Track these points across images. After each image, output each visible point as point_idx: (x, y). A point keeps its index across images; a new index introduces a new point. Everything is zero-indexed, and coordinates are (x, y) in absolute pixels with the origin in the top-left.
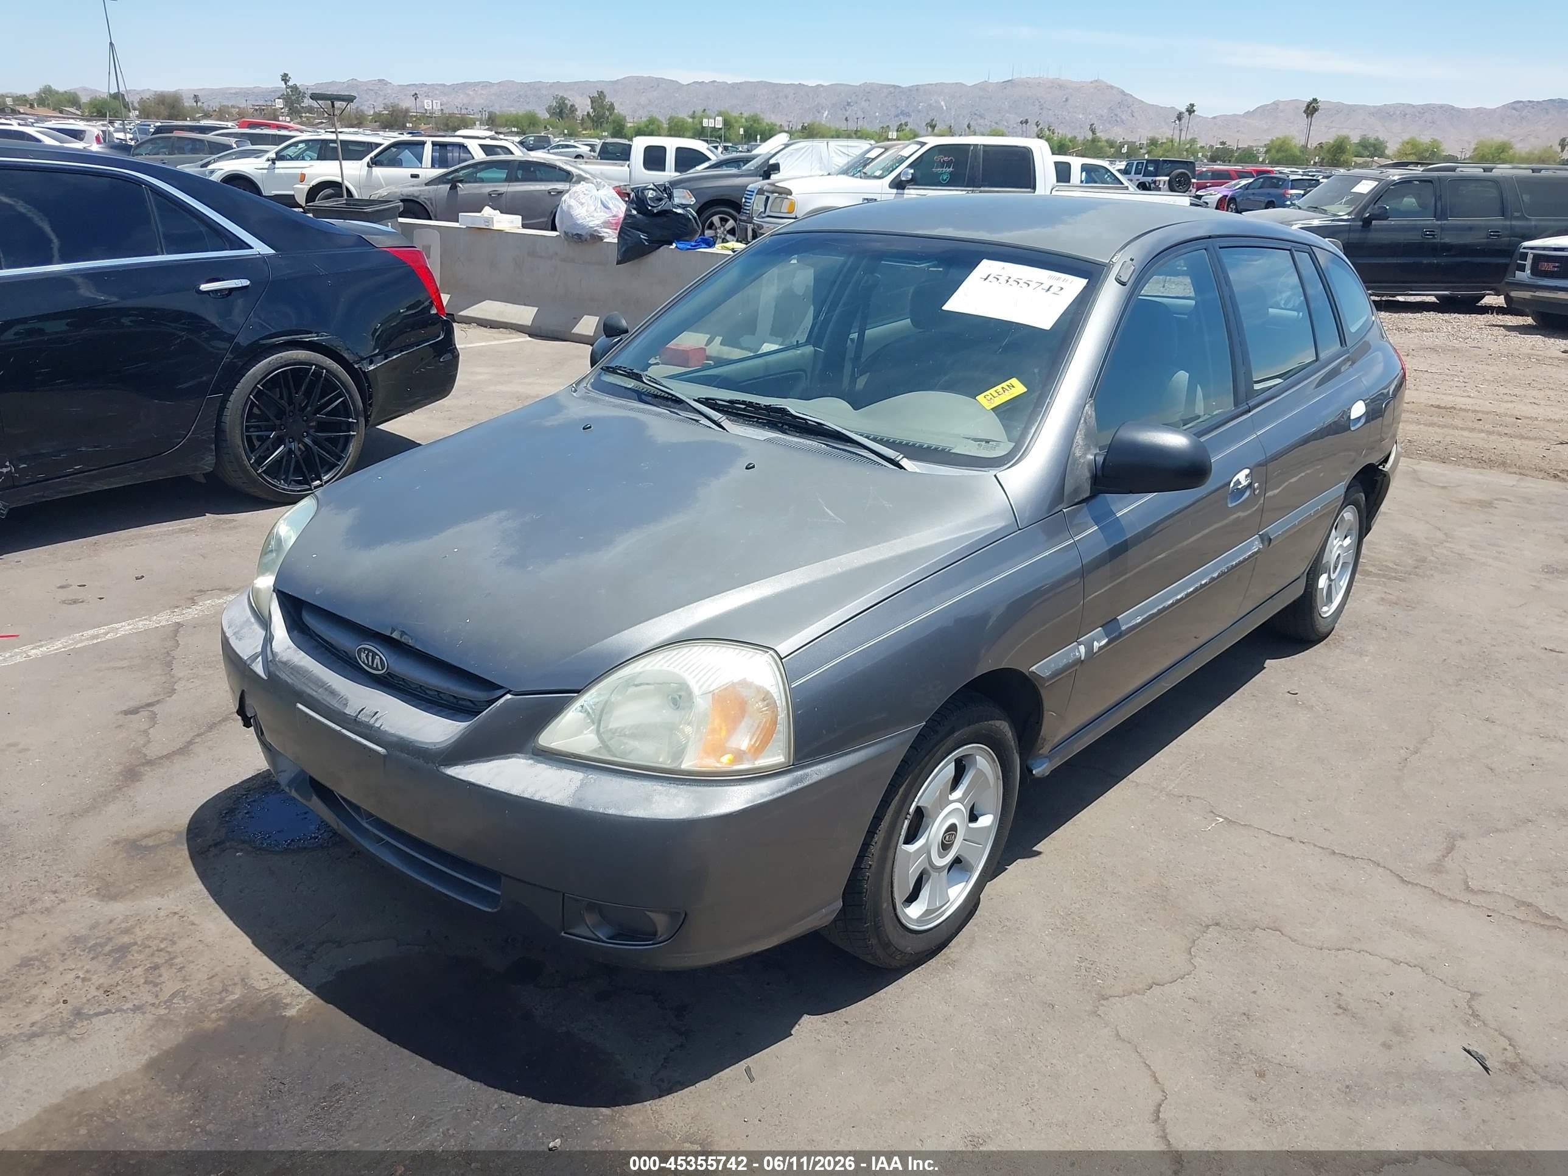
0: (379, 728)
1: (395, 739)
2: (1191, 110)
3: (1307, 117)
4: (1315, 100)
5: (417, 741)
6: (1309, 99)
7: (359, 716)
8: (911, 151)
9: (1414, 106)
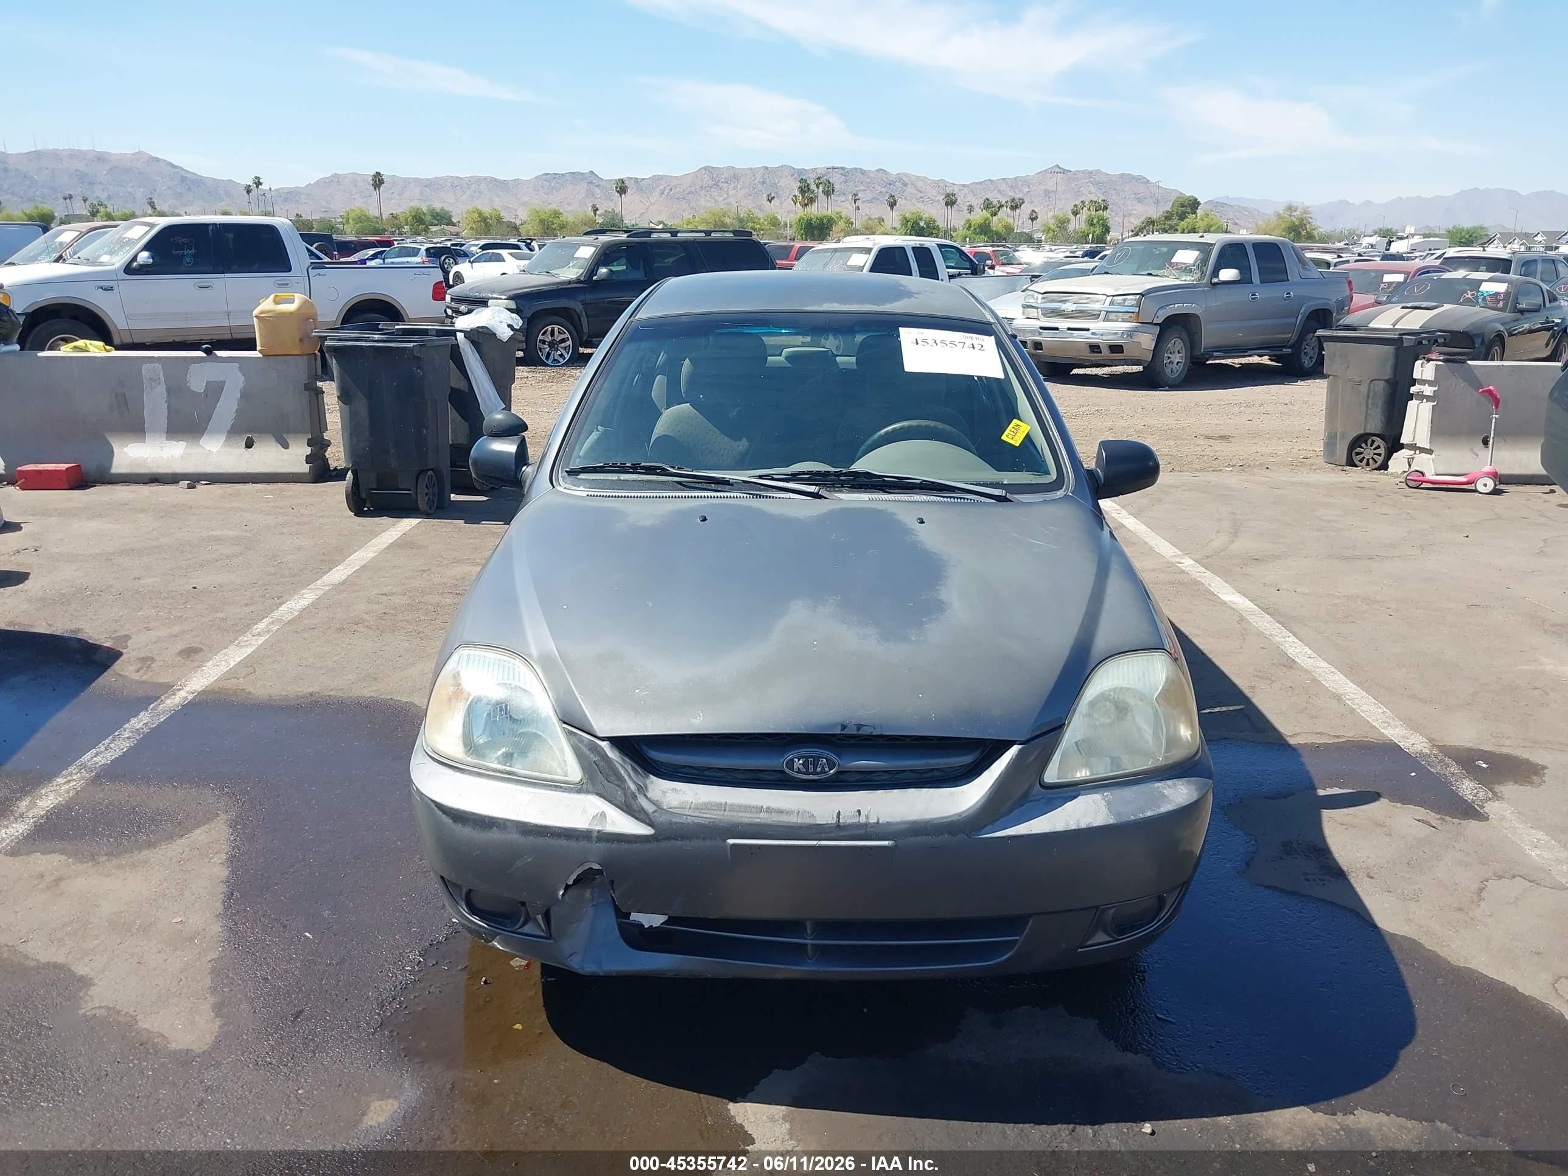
0: (878, 823)
1: (903, 826)
2: (258, 183)
3: (375, 188)
4: (378, 174)
5: (935, 819)
6: (373, 173)
7: (841, 821)
8: (139, 232)
9: (462, 179)
